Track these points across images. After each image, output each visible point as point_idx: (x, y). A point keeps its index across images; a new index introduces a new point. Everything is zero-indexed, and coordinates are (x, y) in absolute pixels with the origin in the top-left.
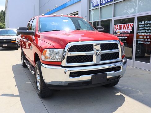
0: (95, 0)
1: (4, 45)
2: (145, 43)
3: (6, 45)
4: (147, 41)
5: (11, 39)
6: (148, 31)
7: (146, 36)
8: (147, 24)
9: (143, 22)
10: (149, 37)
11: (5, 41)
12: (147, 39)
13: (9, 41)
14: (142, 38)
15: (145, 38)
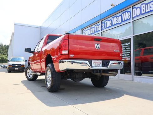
1: (16, 69)
2: (126, 59)
3: (17, 69)
4: (128, 58)
5: (21, 64)
6: (128, 51)
7: (127, 54)
8: (127, 45)
9: (124, 44)
10: (129, 55)
11: (16, 65)
12: (127, 56)
13: (19, 66)
14: (124, 56)
15: (126, 56)
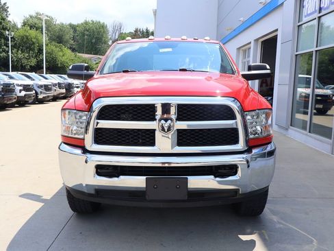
0: (310, 1)
